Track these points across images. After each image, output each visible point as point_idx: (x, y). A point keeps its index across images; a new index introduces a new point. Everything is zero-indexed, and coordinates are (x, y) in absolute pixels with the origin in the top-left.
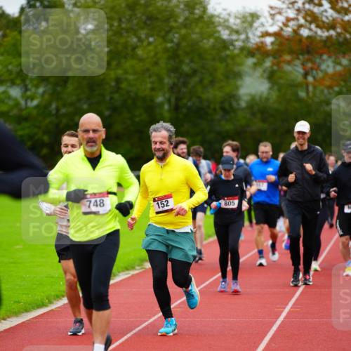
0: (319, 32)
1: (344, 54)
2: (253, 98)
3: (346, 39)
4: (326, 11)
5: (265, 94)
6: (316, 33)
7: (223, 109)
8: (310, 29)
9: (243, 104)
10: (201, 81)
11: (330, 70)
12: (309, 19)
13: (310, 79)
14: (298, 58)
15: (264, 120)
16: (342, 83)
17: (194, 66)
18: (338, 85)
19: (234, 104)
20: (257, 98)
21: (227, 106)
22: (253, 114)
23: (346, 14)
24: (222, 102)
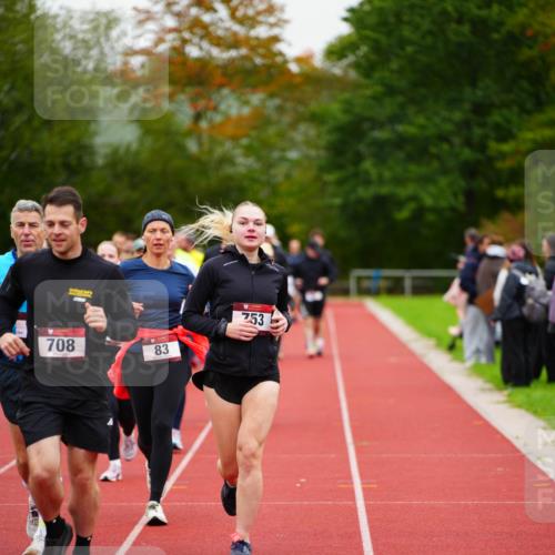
0: (215, 52)
1: (254, 88)
2: (115, 151)
3: (255, 66)
4: (221, 20)
5: (134, 146)
6: (209, 53)
7: (67, 166)
8: (201, 48)
9: (100, 161)
10: (29, 121)
11: (234, 112)
12: (198, 31)
13: (204, 124)
14: (183, 91)
15: (134, 187)
16: (253, 133)
17: (17, 95)
18: (247, 136)
19: (86, 159)
20: (122, 151)
21: (73, 161)
22: (117, 177)
23: (252, 27)
24: (67, 155)
